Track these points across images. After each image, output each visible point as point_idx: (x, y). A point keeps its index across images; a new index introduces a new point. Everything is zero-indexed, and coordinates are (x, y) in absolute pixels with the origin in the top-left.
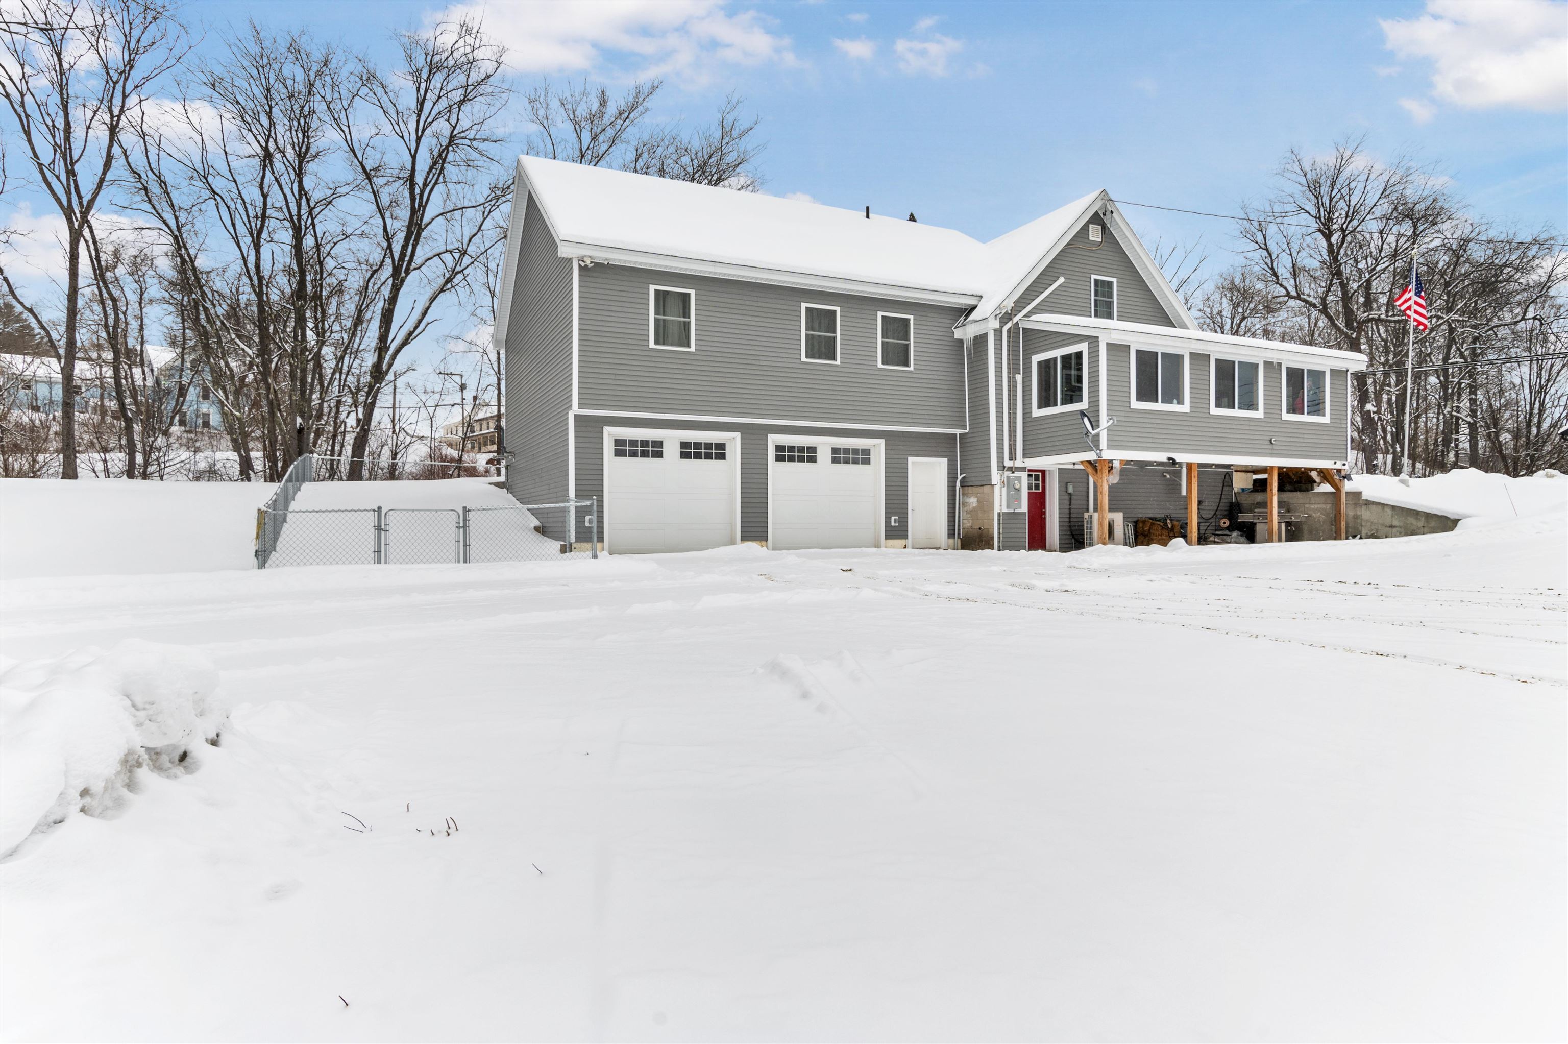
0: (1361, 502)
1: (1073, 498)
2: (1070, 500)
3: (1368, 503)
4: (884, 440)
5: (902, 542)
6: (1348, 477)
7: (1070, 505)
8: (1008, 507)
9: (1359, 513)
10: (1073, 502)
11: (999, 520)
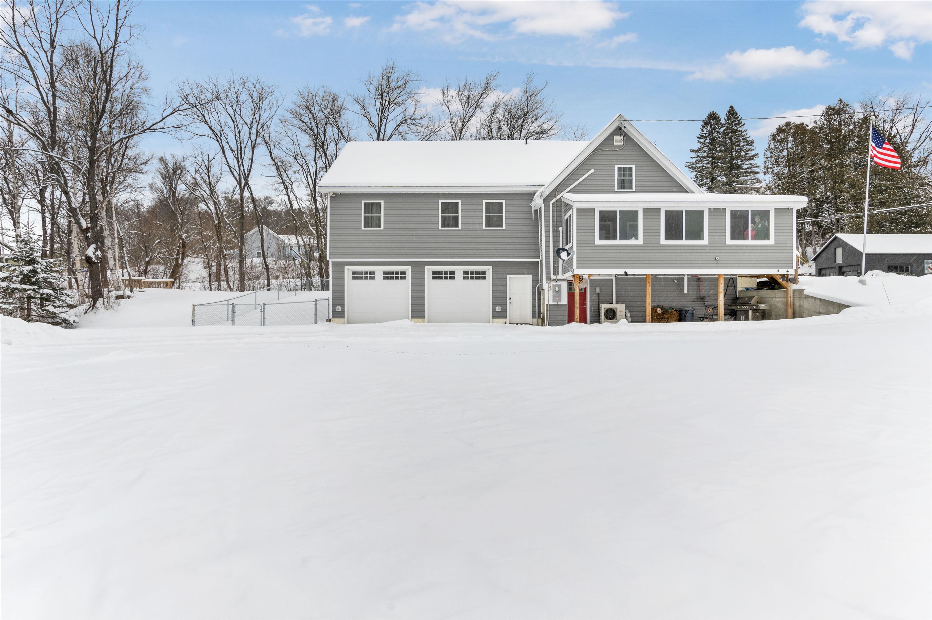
0: (803, 296)
1: (600, 295)
2: (599, 297)
3: (807, 297)
4: (492, 267)
5: (503, 320)
6: (794, 280)
7: (599, 299)
8: (553, 301)
9: (802, 304)
10: (600, 298)
11: (547, 308)
